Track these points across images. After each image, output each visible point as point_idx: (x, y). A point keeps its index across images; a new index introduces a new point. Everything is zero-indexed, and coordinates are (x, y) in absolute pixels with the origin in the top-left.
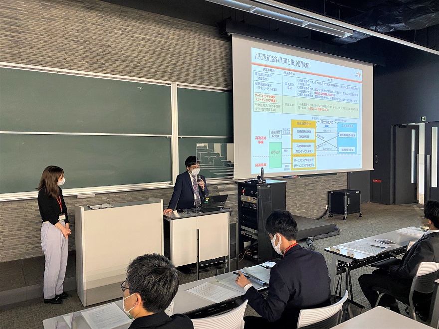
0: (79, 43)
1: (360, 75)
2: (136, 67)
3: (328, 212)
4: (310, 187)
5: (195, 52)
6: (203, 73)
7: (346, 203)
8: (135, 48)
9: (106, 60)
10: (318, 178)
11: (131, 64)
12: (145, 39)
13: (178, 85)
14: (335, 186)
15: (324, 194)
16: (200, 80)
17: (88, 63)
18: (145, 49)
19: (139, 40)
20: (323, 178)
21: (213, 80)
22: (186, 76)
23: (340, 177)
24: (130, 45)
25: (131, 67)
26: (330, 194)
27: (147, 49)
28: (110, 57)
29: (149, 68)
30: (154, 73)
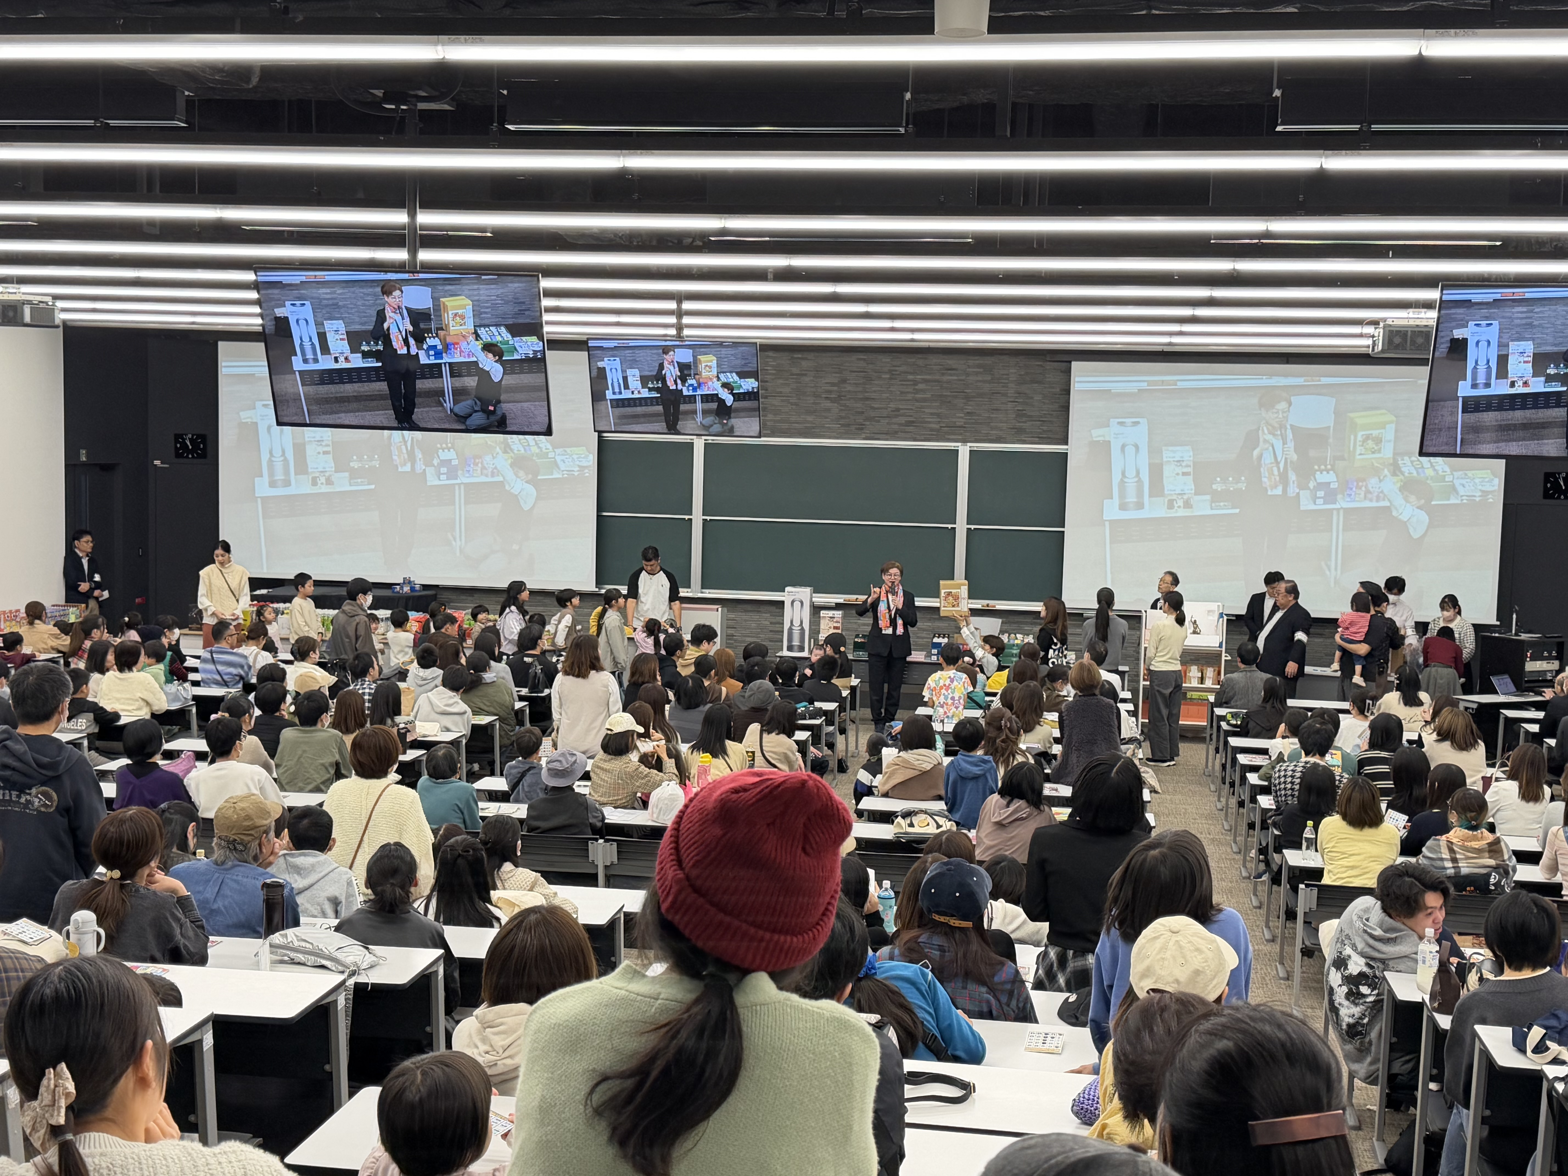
0: (833, 401)
2: (909, 423)
6: (1025, 422)
8: (910, 396)
9: (867, 419)
11: (902, 420)
12: (925, 381)
13: (971, 447)
17: (843, 425)
19: (915, 383)
22: (992, 429)
24: (902, 393)
25: (901, 425)
27: (928, 395)
28: (872, 414)
29: (930, 422)
30: (938, 431)
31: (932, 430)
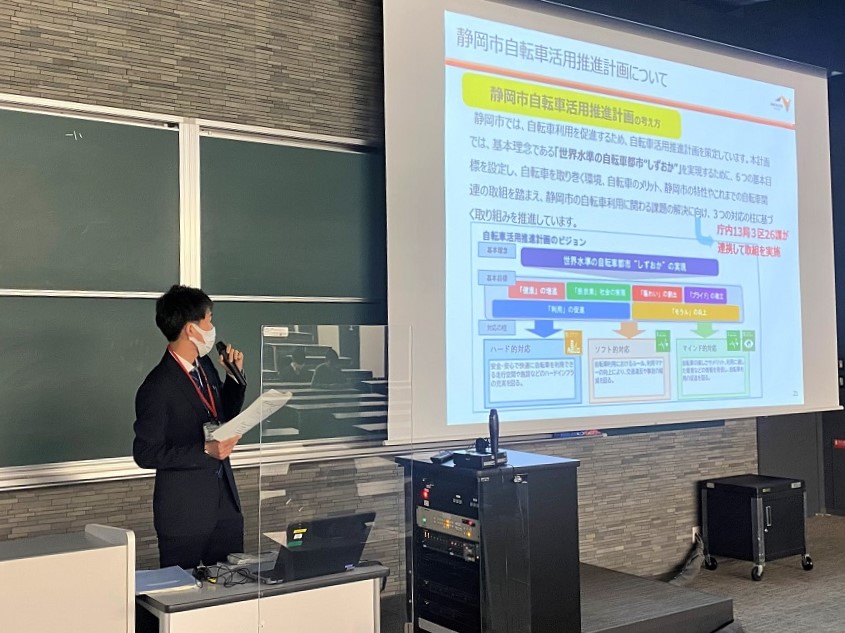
1: (787, 105)
2: (62, 66)
3: (700, 552)
4: (637, 469)
5: (262, 22)
6: (287, 91)
7: (760, 522)
10: (665, 439)
11: (49, 57)
13: (203, 128)
14: (718, 463)
15: (684, 490)
16: (277, 111)
18: (93, 9)
20: (680, 436)
21: (319, 112)
22: (233, 97)
23: (733, 432)
25: (44, 66)
26: (704, 492)
29: (107, 70)
30: (125, 88)
31: (113, 86)
